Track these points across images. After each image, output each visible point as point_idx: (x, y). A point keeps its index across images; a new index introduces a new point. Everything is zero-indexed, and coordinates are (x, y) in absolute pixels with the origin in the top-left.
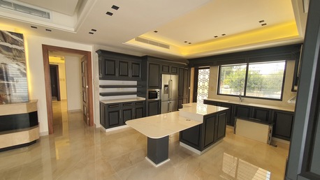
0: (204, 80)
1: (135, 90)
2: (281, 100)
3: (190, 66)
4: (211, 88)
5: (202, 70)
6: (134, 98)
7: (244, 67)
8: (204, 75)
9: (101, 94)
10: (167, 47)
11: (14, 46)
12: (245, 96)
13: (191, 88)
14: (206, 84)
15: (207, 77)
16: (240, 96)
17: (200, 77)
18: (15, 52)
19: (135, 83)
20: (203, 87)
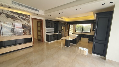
0: (71, 28)
1: (54, 31)
2: (90, 33)
3: (67, 24)
4: (73, 30)
5: (71, 25)
6: (54, 33)
7: (82, 25)
8: (71, 27)
9: (46, 32)
10: (63, 19)
11: (28, 19)
12: (82, 32)
13: (68, 30)
14: (72, 29)
15: (72, 27)
16: (81, 32)
17: (70, 27)
18: (28, 20)
19: (54, 29)
20: (71, 30)
